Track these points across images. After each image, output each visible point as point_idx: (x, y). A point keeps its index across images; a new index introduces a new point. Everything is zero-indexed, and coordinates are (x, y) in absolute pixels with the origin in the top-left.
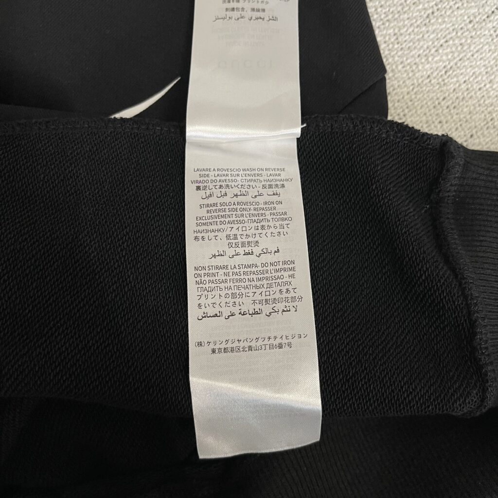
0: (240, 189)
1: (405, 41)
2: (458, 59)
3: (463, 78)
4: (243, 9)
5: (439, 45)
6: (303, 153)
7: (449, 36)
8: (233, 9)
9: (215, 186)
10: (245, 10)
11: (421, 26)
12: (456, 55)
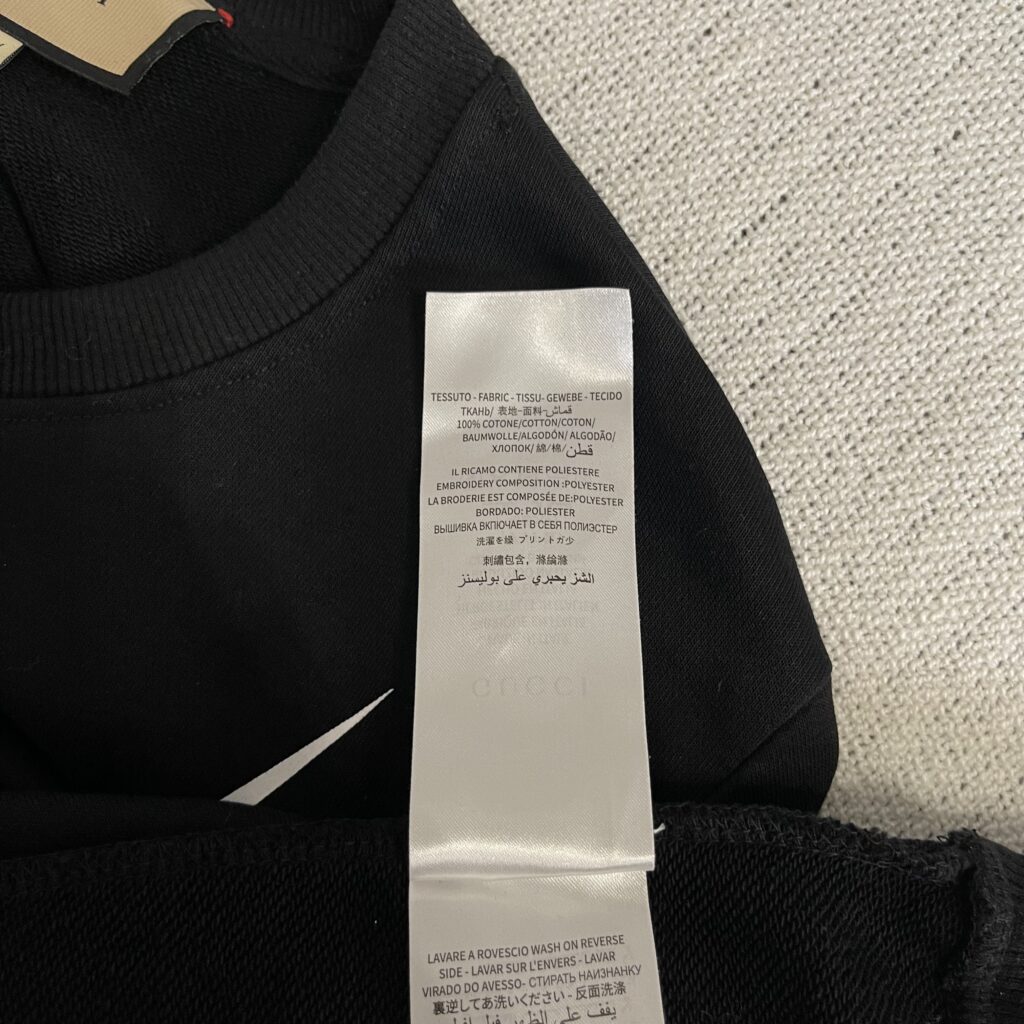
0: (529, 1008)
1: (868, 579)
2: (984, 615)
3: (997, 656)
4: (520, 558)
5: (940, 588)
6: (661, 887)
7: (961, 569)
8: (500, 560)
9: (475, 1000)
10: (525, 561)
11: (901, 546)
12: (978, 608)
